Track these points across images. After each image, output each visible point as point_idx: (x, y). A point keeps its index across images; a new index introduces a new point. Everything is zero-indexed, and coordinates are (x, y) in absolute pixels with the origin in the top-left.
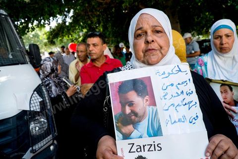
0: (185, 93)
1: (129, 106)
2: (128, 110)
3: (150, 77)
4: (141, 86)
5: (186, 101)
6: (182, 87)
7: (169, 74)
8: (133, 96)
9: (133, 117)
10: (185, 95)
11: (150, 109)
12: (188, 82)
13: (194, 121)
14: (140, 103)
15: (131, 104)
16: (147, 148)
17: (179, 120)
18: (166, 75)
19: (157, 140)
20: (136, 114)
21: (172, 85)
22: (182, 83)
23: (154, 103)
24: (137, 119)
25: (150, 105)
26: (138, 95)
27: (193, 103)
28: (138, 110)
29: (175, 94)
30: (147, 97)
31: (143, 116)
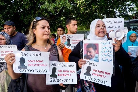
0: (109, 51)
1: (89, 52)
2: (89, 54)
3: (98, 44)
7: (105, 44)
9: (90, 57)
11: (96, 55)
12: (111, 48)
13: (110, 61)
15: (90, 52)
16: (92, 64)
17: (105, 60)
18: (104, 44)
20: (91, 56)
21: (105, 48)
22: (109, 48)
23: (98, 53)
24: (91, 57)
25: (96, 54)
26: (93, 49)
27: (111, 55)
28: (92, 54)
29: (106, 51)
30: (96, 51)
31: (94, 57)
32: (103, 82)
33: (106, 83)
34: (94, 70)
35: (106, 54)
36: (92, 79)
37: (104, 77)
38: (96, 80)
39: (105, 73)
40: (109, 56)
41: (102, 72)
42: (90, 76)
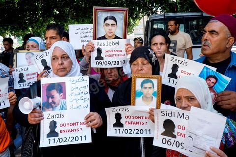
2: (50, 100)
3: (65, 83)
5: (83, 98)
6: (82, 90)
7: (77, 82)
10: (83, 94)
11: (62, 101)
12: (86, 87)
13: (85, 108)
14: (57, 96)
15: (52, 97)
16: (57, 116)
17: (77, 108)
18: (75, 82)
19: (62, 112)
20: (54, 103)
21: (77, 88)
22: (83, 88)
23: (65, 97)
26: (57, 92)
29: (77, 93)
30: (62, 94)
31: (58, 104)
32: (80, 138)
33: (83, 138)
34: (62, 125)
35: (78, 97)
36: (61, 140)
37: (80, 130)
38: (67, 141)
39: (79, 124)
40: (83, 100)
41: (74, 124)
42: (58, 136)
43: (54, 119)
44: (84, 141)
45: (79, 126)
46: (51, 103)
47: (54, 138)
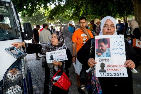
0: (121, 45)
3: (109, 38)
4: (106, 41)
7: (116, 38)
8: (103, 44)
9: (102, 51)
11: (108, 49)
12: (123, 41)
13: (122, 54)
14: (105, 46)
16: (105, 60)
17: (117, 53)
19: (108, 58)
20: (103, 50)
21: (117, 42)
22: (121, 42)
23: (109, 47)
24: (103, 51)
26: (105, 44)
27: (123, 48)
28: (104, 48)
29: (117, 45)
30: (107, 45)
32: (120, 74)
34: (108, 66)
35: (118, 47)
36: (108, 74)
37: (119, 70)
38: (112, 75)
39: (119, 66)
40: (121, 49)
41: (116, 66)
43: (103, 62)
44: (122, 76)
45: (119, 68)
46: (101, 50)
47: (103, 73)
